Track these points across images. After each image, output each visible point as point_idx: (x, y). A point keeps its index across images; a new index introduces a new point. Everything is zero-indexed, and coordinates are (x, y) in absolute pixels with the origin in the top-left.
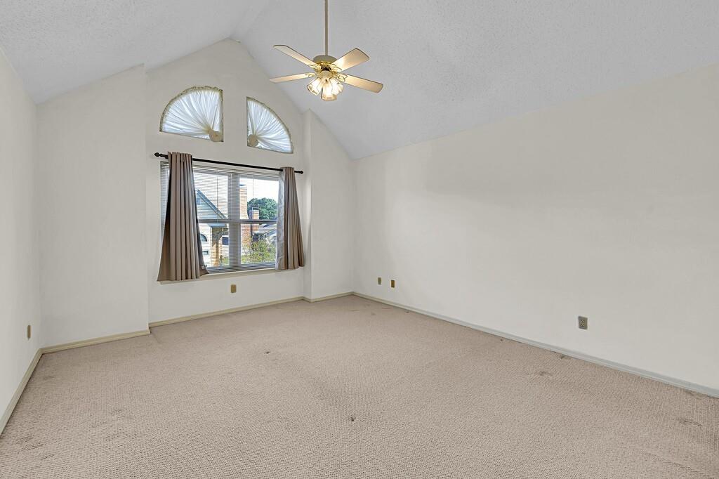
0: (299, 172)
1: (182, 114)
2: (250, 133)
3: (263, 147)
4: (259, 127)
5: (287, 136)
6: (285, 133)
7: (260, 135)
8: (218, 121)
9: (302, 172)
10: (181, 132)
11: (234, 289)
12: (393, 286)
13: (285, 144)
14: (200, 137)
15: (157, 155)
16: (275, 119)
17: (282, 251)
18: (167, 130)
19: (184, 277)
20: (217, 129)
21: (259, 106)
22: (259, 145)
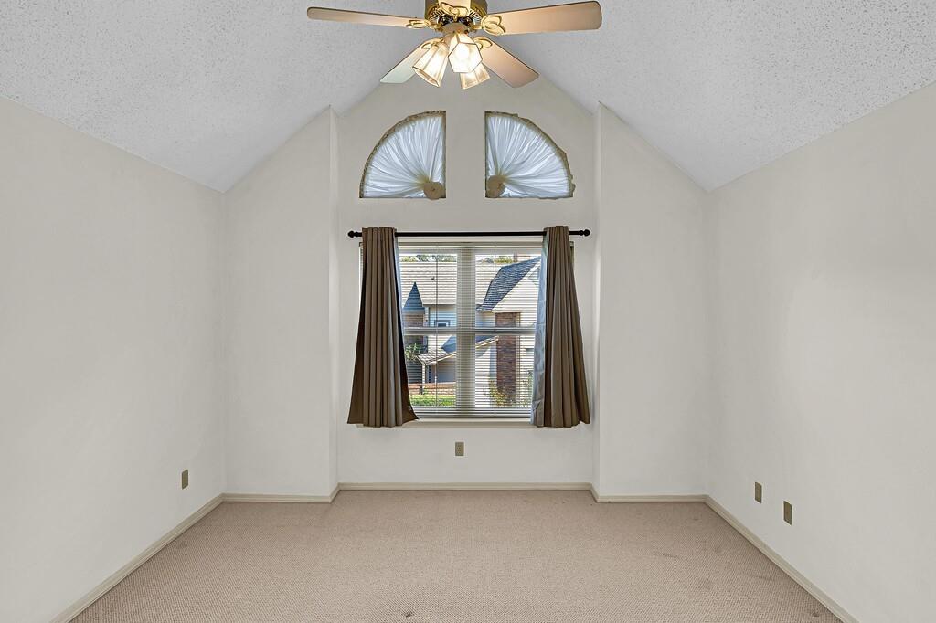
0: (581, 233)
1: (387, 164)
2: (492, 173)
3: (513, 194)
4: (508, 158)
5: (560, 165)
6: (557, 160)
7: (508, 174)
8: (439, 165)
9: (587, 233)
10: (385, 192)
11: (460, 449)
12: (788, 517)
13: (556, 182)
14: (414, 195)
15: (351, 234)
16: (537, 137)
17: (540, 390)
18: (368, 194)
19: (378, 422)
20: (438, 179)
21: (507, 122)
22: (506, 192)
